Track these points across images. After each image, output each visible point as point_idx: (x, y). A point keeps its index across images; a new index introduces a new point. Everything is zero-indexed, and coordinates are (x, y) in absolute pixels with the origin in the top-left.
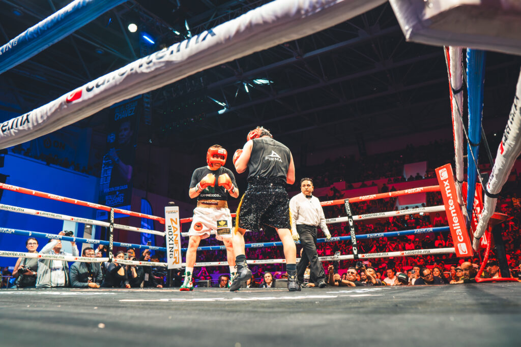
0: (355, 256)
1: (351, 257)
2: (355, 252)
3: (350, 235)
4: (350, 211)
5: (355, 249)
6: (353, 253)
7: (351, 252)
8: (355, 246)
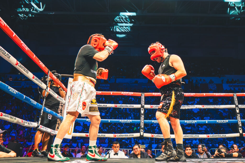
0: (240, 134)
1: (237, 135)
2: (241, 131)
3: (237, 119)
4: (237, 102)
5: (240, 129)
6: (239, 132)
7: (238, 132)
8: (240, 127)
